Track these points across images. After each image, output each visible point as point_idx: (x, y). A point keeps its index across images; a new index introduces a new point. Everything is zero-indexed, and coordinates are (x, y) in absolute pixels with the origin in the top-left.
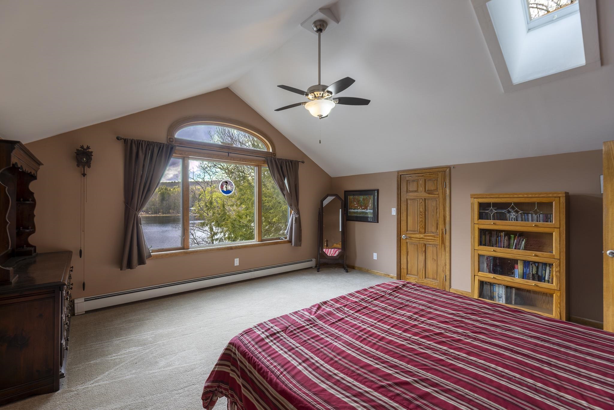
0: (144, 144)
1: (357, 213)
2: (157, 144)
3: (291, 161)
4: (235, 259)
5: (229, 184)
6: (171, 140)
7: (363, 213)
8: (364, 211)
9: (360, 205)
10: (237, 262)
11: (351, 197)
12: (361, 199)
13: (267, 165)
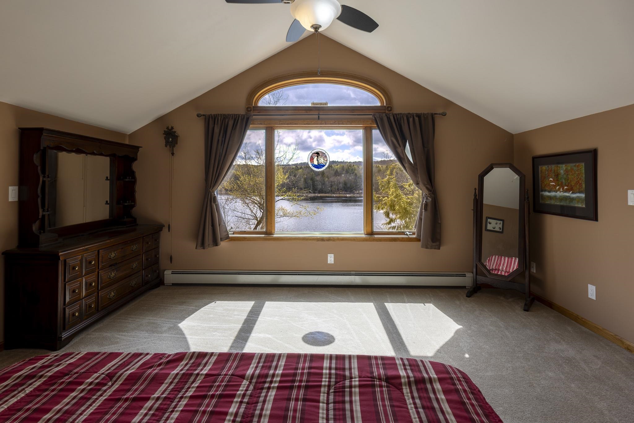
0: (219, 118)
1: (555, 198)
2: (232, 116)
3: (419, 116)
4: (329, 255)
5: (322, 156)
6: (249, 109)
7: (566, 198)
8: (567, 194)
9: (560, 183)
10: (331, 259)
11: (544, 168)
12: (562, 171)
13: (376, 126)
